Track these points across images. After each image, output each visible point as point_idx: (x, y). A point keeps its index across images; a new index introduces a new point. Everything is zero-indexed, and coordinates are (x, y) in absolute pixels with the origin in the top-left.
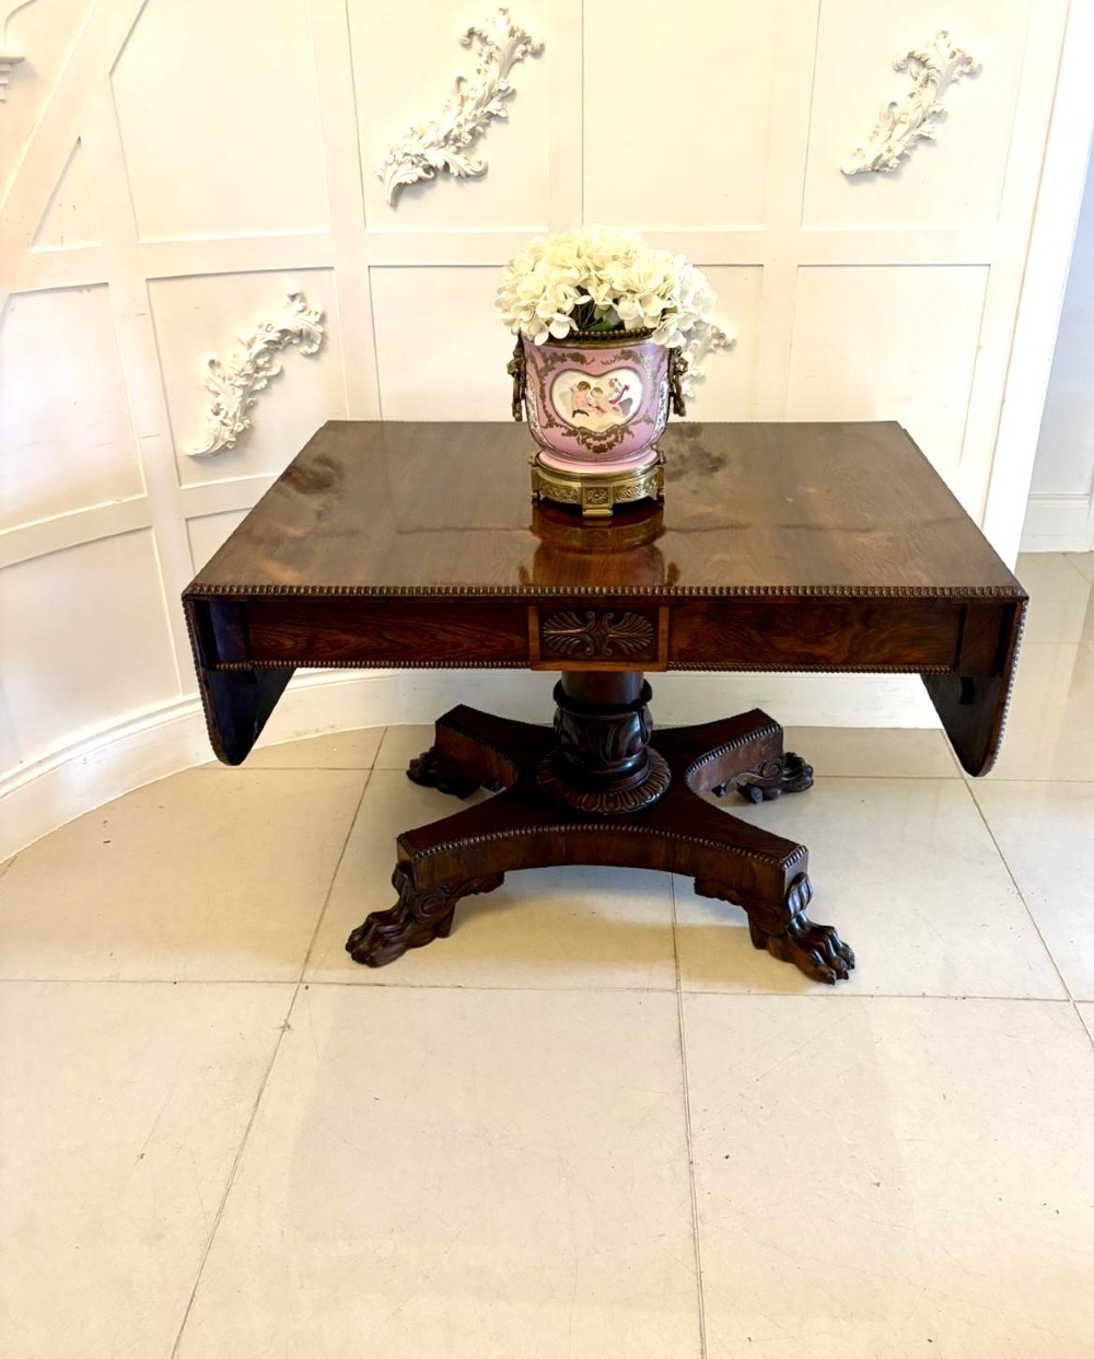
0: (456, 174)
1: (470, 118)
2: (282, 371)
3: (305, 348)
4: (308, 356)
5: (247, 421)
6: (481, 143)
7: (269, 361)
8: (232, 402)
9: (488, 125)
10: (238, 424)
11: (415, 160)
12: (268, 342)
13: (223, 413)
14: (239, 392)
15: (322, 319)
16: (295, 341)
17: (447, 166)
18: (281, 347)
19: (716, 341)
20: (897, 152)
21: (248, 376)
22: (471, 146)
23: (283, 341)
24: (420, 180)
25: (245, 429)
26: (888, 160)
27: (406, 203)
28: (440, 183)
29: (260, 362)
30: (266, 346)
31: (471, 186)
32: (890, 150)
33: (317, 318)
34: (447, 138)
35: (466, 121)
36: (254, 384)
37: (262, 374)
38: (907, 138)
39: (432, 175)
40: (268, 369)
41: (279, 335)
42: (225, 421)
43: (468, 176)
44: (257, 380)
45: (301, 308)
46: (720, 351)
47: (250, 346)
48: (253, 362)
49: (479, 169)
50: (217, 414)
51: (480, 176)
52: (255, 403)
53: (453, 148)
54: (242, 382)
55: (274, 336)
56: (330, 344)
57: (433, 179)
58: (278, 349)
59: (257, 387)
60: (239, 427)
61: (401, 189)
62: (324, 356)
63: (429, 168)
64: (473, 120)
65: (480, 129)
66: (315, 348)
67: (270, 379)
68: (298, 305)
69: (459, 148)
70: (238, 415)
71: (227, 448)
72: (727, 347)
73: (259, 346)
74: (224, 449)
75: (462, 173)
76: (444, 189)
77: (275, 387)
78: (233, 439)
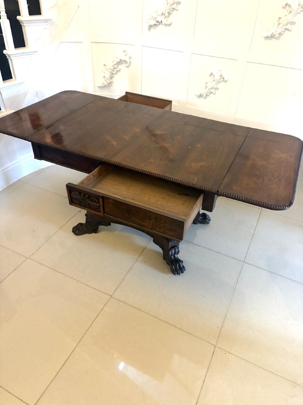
0: (164, 24)
1: (168, 9)
2: (120, 70)
3: (126, 65)
4: (127, 67)
5: (111, 81)
6: (171, 16)
7: (117, 67)
8: (108, 75)
9: (173, 11)
10: (109, 81)
11: (154, 19)
12: (117, 62)
13: (105, 78)
14: (110, 73)
15: (130, 58)
16: (124, 62)
17: (162, 21)
18: (120, 63)
19: (222, 80)
20: (279, 32)
21: (112, 70)
22: (168, 17)
23: (121, 62)
24: (155, 24)
25: (110, 82)
26: (276, 34)
27: (152, 30)
28: (160, 25)
29: (115, 66)
30: (116, 63)
31: (167, 27)
32: (276, 32)
33: (129, 57)
34: (162, 13)
35: (167, 9)
36: (113, 72)
37: (115, 69)
38: (282, 28)
39: (158, 23)
40: (117, 69)
41: (120, 60)
42: (106, 80)
43: (167, 25)
44: (114, 71)
45: (125, 54)
46: (223, 82)
47: (113, 62)
48: (113, 66)
49: (169, 23)
50: (104, 78)
51: (170, 25)
52: (113, 77)
53: (164, 17)
54: (110, 71)
55: (119, 61)
56: (132, 65)
57: (159, 24)
58: (119, 64)
59: (114, 72)
60: (109, 82)
61: (151, 27)
62: (130, 67)
63: (157, 22)
64: (169, 10)
65: (171, 12)
66: (128, 65)
67: (117, 71)
68: (125, 53)
69: (165, 17)
70: (109, 78)
71: (106, 86)
72: (226, 82)
73: (115, 62)
74: (105, 86)
75: (165, 24)
76: (161, 27)
77: (118, 73)
78: (107, 84)
